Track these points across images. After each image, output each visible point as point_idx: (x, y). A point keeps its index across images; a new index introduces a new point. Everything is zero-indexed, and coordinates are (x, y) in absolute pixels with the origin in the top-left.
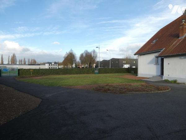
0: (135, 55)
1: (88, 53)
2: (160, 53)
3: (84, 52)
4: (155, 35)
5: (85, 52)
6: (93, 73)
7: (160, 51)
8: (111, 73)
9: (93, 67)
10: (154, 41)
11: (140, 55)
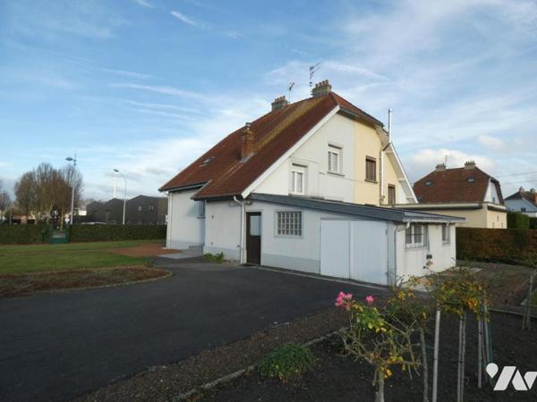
0: (161, 190)
1: (54, 173)
2: (200, 189)
3: (36, 169)
4: (215, 147)
5: (40, 168)
6: (43, 241)
7: (200, 187)
8: (112, 239)
9: (64, 222)
10: (207, 161)
11: (174, 192)
